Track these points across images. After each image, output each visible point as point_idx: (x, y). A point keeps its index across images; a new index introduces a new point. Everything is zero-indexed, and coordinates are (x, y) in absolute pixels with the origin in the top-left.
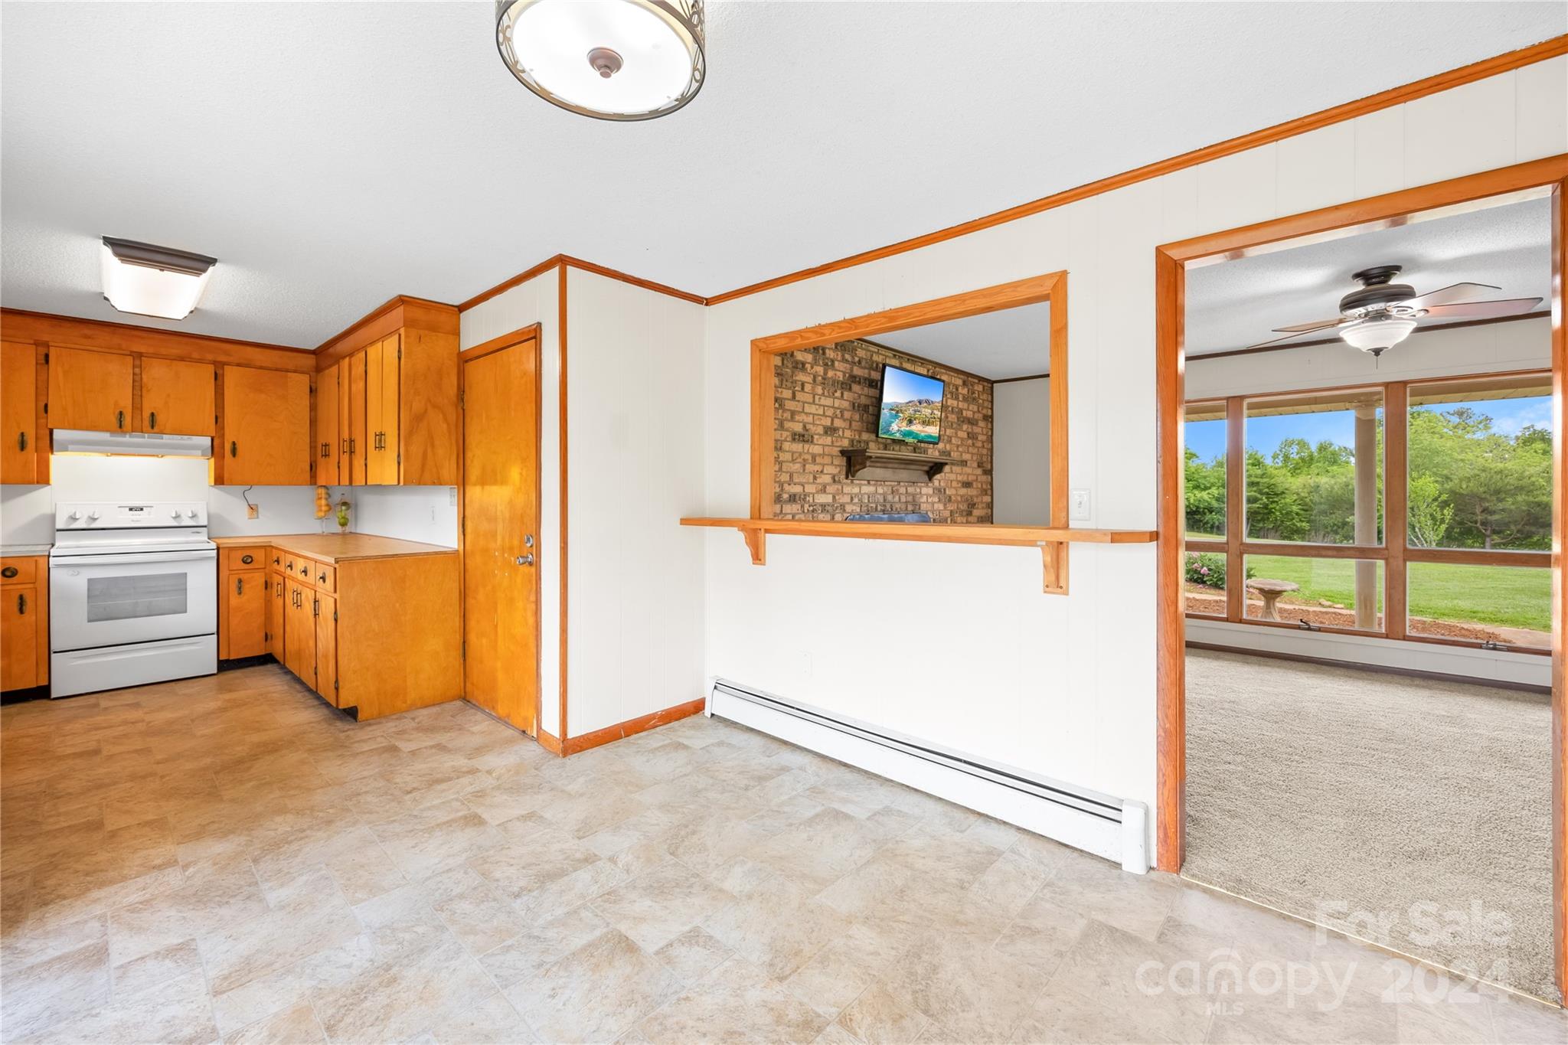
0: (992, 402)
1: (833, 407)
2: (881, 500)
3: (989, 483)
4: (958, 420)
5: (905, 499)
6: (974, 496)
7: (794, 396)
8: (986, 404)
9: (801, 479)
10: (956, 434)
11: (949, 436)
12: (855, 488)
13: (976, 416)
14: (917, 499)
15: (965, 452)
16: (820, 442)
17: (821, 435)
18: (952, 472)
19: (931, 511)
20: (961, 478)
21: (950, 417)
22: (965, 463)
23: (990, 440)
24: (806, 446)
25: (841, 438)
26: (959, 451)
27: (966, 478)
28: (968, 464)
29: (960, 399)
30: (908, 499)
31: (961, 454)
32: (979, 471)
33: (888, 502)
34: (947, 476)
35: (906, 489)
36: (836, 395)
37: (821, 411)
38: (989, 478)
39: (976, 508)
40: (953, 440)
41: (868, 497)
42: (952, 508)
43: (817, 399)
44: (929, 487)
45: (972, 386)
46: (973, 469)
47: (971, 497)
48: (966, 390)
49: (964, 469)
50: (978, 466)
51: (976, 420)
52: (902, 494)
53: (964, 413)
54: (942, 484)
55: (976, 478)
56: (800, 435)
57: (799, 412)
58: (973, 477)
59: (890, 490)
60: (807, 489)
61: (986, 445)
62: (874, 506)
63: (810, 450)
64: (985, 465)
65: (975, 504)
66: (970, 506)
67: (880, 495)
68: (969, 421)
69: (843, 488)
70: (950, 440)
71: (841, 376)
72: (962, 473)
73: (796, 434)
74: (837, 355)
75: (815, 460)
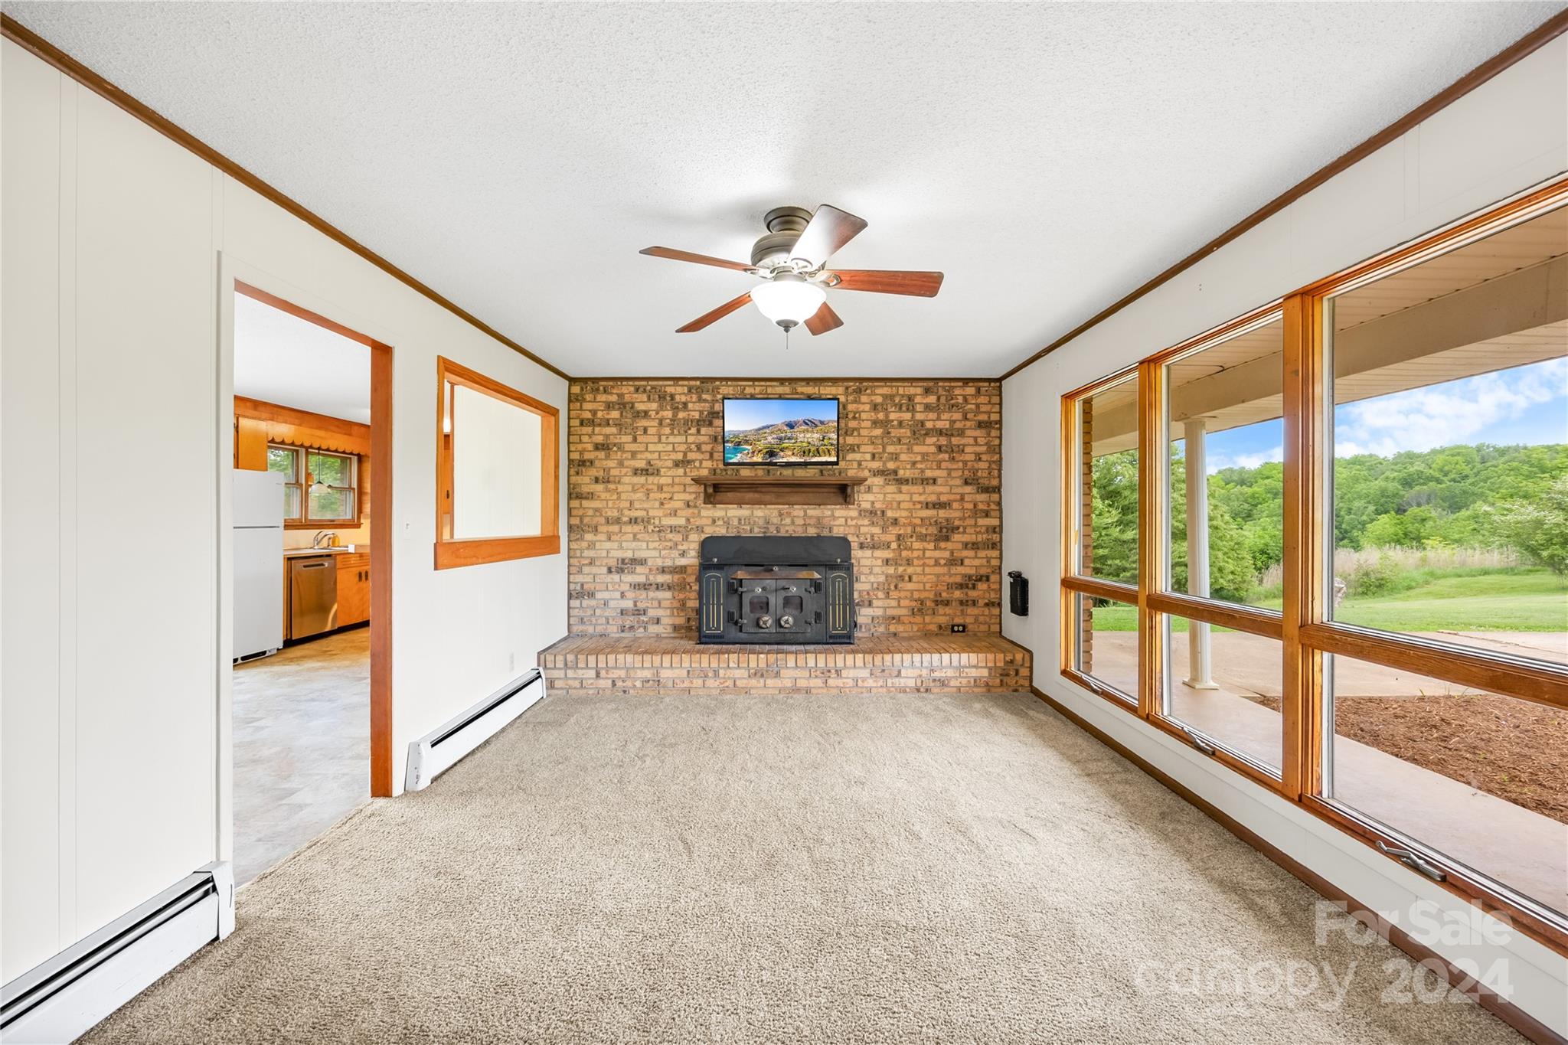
0: (1000, 404)
1: (686, 443)
2: (761, 522)
3: (994, 502)
4: (914, 433)
5: (802, 522)
6: (955, 518)
7: (635, 440)
8: (983, 408)
9: (645, 506)
10: (910, 450)
11: (892, 454)
12: (719, 511)
13: (958, 425)
14: (826, 521)
15: (932, 469)
16: (669, 474)
17: (670, 468)
18: (901, 492)
19: (853, 534)
20: (922, 498)
21: (894, 432)
22: (931, 481)
23: (997, 450)
24: (650, 479)
25: (698, 468)
26: (917, 468)
27: (933, 498)
28: (939, 481)
29: (918, 410)
30: (808, 521)
31: (922, 471)
32: (968, 489)
33: (773, 524)
34: (889, 497)
35: (805, 512)
36: (690, 432)
37: (670, 448)
38: (995, 497)
39: (959, 533)
40: (903, 457)
41: (740, 520)
42: (901, 532)
43: (663, 438)
44: (850, 509)
45: (949, 391)
46: (951, 487)
47: (947, 520)
48: (932, 399)
49: (930, 488)
50: (966, 483)
51: (959, 429)
52: (798, 517)
53: (929, 425)
54: (878, 505)
55: (958, 497)
56: (642, 470)
57: (642, 452)
58: (952, 497)
59: (775, 513)
60: (650, 514)
61: (984, 457)
62: (748, 528)
63: (656, 482)
64: (980, 481)
65: (958, 528)
66: (944, 530)
67: (759, 518)
68: (941, 432)
69: (699, 512)
70: (895, 457)
71: (697, 415)
72: (924, 492)
73: (637, 470)
74: (692, 398)
75: (662, 489)
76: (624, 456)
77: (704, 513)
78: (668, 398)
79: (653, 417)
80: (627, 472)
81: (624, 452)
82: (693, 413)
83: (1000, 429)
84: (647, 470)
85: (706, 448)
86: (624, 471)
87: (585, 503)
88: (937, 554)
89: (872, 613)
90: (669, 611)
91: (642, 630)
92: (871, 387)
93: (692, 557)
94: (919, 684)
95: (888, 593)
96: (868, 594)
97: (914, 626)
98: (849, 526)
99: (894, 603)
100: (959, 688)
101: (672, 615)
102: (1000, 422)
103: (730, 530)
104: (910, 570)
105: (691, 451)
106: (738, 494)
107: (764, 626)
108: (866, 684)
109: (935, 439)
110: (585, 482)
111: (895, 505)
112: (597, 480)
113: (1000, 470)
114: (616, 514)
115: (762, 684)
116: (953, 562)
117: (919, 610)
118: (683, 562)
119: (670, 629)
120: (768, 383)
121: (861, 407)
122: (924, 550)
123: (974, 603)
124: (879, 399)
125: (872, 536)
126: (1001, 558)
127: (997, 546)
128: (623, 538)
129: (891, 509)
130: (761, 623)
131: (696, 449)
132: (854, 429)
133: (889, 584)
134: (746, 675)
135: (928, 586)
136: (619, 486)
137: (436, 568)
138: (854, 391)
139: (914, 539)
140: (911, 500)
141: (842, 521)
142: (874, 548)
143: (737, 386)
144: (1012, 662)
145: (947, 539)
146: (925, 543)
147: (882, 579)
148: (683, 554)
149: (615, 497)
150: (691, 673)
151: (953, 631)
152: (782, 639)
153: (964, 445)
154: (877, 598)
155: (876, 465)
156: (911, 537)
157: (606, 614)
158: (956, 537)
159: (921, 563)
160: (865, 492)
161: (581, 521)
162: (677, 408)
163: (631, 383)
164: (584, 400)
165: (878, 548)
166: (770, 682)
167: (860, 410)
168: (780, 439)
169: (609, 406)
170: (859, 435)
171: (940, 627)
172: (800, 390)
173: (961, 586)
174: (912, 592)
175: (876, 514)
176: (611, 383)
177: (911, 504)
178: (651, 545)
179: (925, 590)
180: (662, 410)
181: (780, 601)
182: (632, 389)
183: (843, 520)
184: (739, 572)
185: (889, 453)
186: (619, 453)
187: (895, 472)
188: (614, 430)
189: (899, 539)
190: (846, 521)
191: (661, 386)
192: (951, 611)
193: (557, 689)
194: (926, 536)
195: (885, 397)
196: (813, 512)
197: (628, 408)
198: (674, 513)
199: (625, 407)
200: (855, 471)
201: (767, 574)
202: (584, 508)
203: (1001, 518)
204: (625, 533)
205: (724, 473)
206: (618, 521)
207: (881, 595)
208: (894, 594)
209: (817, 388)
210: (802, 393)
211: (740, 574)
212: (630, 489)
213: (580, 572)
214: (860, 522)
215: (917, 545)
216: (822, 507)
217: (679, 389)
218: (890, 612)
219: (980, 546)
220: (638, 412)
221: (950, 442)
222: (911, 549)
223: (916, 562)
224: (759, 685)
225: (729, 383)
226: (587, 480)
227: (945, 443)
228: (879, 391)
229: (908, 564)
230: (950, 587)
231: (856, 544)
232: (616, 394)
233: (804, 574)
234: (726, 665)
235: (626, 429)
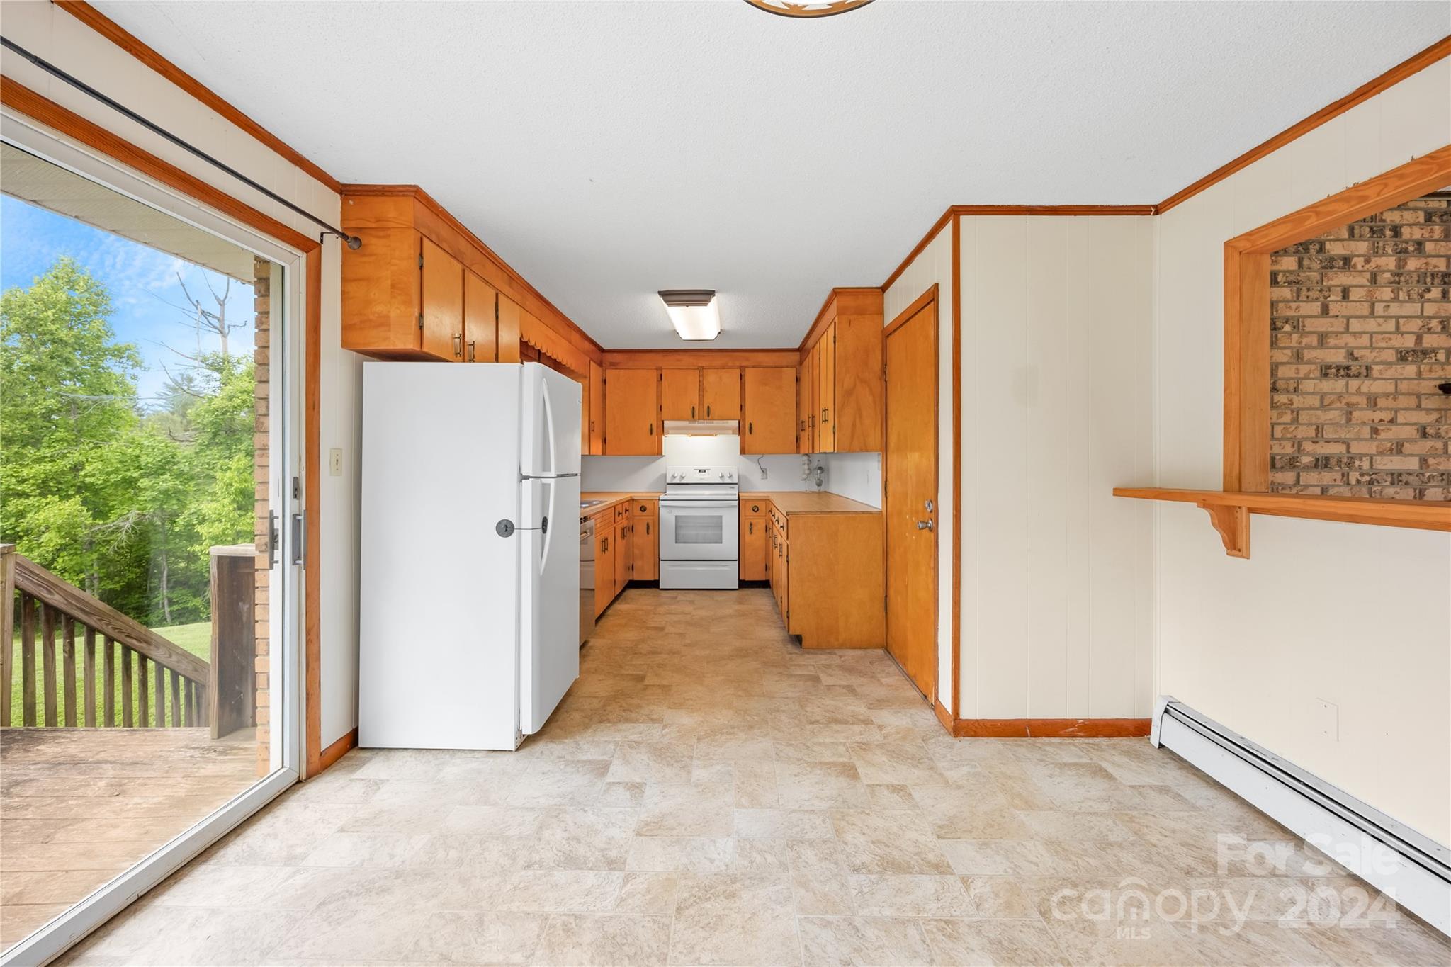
1: (1421, 316)
7: (1325, 310)
9: (1343, 434)
16: (1388, 374)
17: (1391, 364)
24: (1354, 384)
25: (1442, 364)
36: (1427, 296)
37: (1391, 326)
43: (1379, 308)
56: (1338, 368)
57: (1337, 333)
60: (1356, 448)
63: (1364, 389)
71: (1442, 265)
73: (1329, 367)
74: (1432, 231)
75: (1376, 404)
76: (1305, 341)
78: (1388, 233)
79: (1359, 268)
80: (1310, 372)
81: (1304, 333)
82: (1434, 261)
84: (1348, 368)
86: (1304, 369)
105: (1430, 331)
114: (1289, 450)
131: (1439, 329)
136: (1295, 398)
149: (1287, 418)
162: (1406, 251)
180: (1376, 254)
186: (1295, 336)
188: (1286, 293)
197: (1312, 251)
198: (1398, 448)
199: (1307, 250)
206: (1292, 463)
212: (1317, 404)
217: (1406, 217)
220: (1332, 259)
235: (1309, 290)
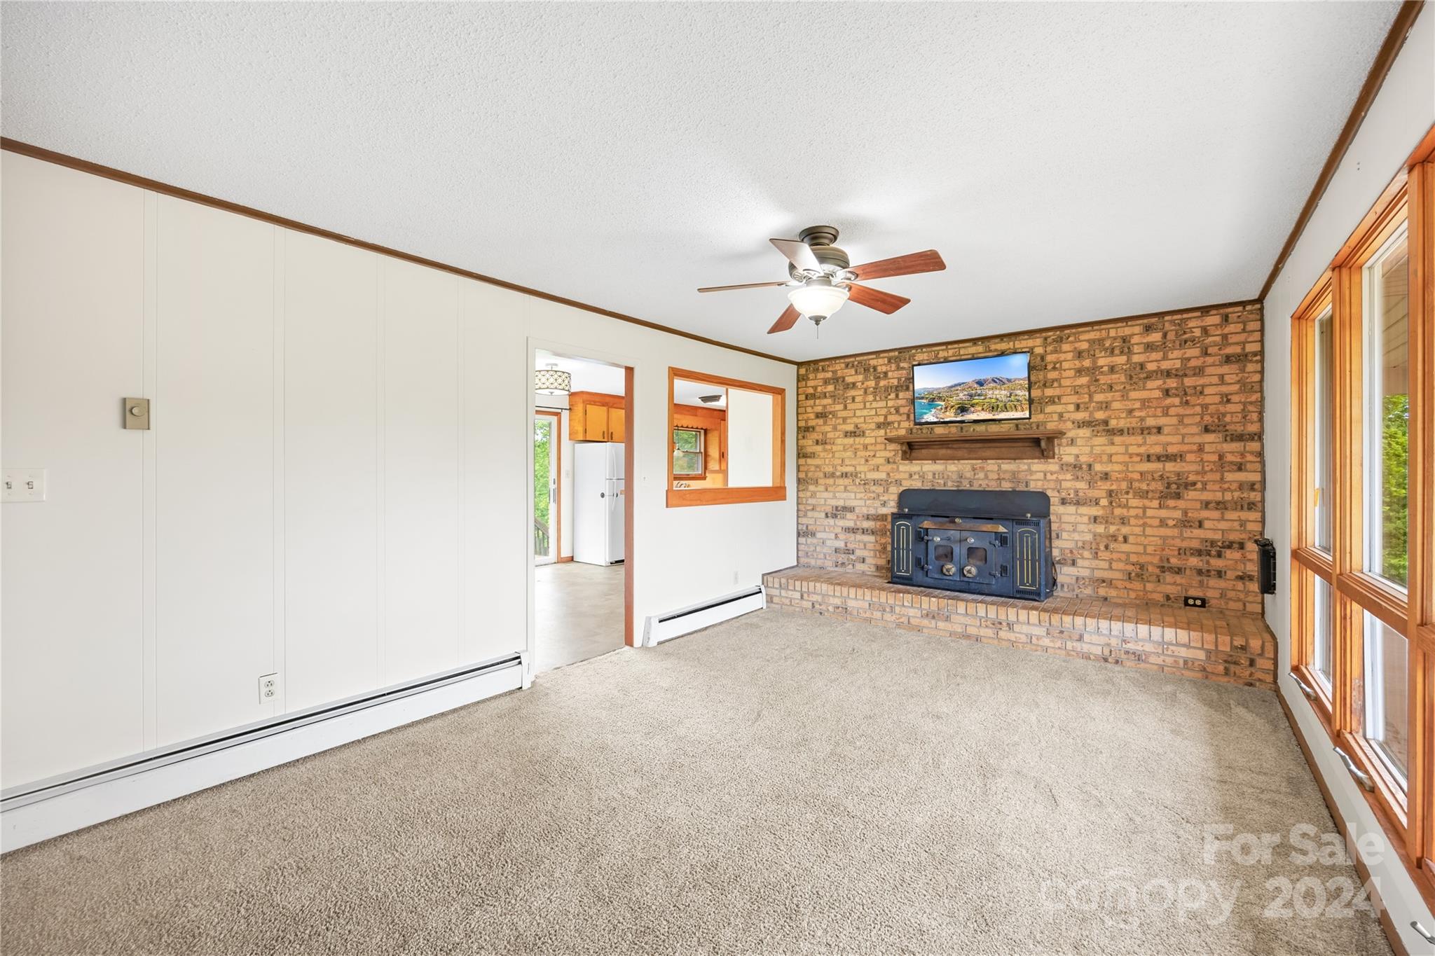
0: (1262, 330)
1: (886, 407)
2: (955, 477)
3: (1252, 453)
4: (1131, 377)
5: (996, 477)
6: (1189, 472)
7: (845, 408)
8: (1233, 339)
9: (854, 463)
10: (1125, 397)
11: (1101, 402)
12: (915, 467)
13: (1193, 363)
14: (1022, 476)
15: (1154, 416)
16: (872, 435)
17: (873, 430)
18: (1113, 444)
19: (1053, 489)
20: (1142, 450)
21: (1103, 379)
22: (1155, 430)
23: (1257, 387)
24: (857, 440)
25: (896, 429)
26: (1134, 417)
27: (1158, 450)
28: (1166, 430)
29: (1135, 351)
30: (1002, 476)
31: (1142, 419)
32: (1210, 437)
33: (966, 478)
34: (1097, 450)
35: (999, 466)
36: (889, 397)
37: (873, 412)
38: (1255, 446)
39: (1195, 490)
40: (1116, 405)
41: (934, 474)
42: (1114, 487)
43: (868, 405)
44: (1050, 463)
45: (1179, 325)
46: (1183, 436)
47: (1178, 474)
48: (1156, 337)
49: (1152, 439)
50: (1207, 430)
51: (1195, 368)
52: (992, 471)
53: (1151, 367)
54: (1083, 459)
55: (1195, 448)
56: (851, 433)
57: (851, 417)
58: (1186, 448)
59: (968, 468)
60: (858, 469)
61: (1235, 398)
62: (942, 482)
63: (862, 442)
64: (1228, 427)
65: (1194, 484)
66: (1174, 486)
67: (952, 472)
68: (1168, 374)
69: (898, 468)
70: (1106, 406)
71: (895, 382)
72: (1145, 443)
73: (848, 432)
74: (891, 367)
75: (867, 448)
76: (838, 421)
77: (902, 468)
78: (872, 370)
79: (859, 387)
80: (840, 435)
81: (837, 418)
82: (892, 381)
83: (1262, 361)
84: (855, 432)
85: (903, 410)
86: (837, 434)
87: (810, 461)
88: (1163, 513)
89: (1077, 574)
90: (872, 552)
91: (851, 566)
92: (1074, 334)
93: (891, 507)
94: (1107, 652)
95: (1097, 553)
96: (1071, 552)
97: (1131, 592)
98: (1048, 481)
99: (1105, 565)
100: (1162, 668)
101: (875, 556)
102: (1262, 353)
103: (925, 484)
104: (1125, 530)
105: (891, 414)
106: (932, 451)
107: (947, 573)
108: (1041, 643)
109: (1160, 382)
110: (808, 443)
111: (1105, 458)
112: (817, 442)
113: (1261, 413)
114: (831, 470)
115: (933, 625)
116: (1185, 523)
117: (1138, 575)
118: (884, 511)
119: (873, 569)
120: (961, 345)
121: (1062, 357)
122: (1145, 508)
123: (1220, 574)
124: (1085, 346)
125: (1076, 491)
126: (1263, 522)
127: (1258, 506)
128: (837, 490)
129: (1101, 462)
130: (944, 570)
131: (895, 412)
132: (1053, 381)
133: (1098, 544)
134: (919, 615)
135: (1150, 549)
136: (834, 447)
137: (667, 507)
138: (1054, 340)
139: (1130, 496)
140: (1126, 452)
141: (1041, 476)
142: (1078, 503)
143: (931, 352)
144: (1243, 648)
145: (1178, 496)
146: (1145, 501)
147: (1089, 537)
148: (884, 504)
149: (831, 455)
150: (872, 606)
151: (1186, 604)
152: (965, 587)
153: (1203, 386)
154: (1083, 558)
155: (1081, 416)
156: (1127, 493)
157: (824, 551)
158: (1192, 494)
159: (1141, 522)
160: (1067, 445)
161: (806, 476)
162: (879, 377)
163: (842, 361)
164: (808, 379)
165: (1084, 504)
166: (941, 625)
167: (1062, 359)
168: (971, 396)
169: (826, 382)
170: (1060, 386)
171: (1168, 598)
172: (993, 347)
173: (1199, 553)
174: (1128, 554)
175: (1081, 468)
176: (827, 363)
177: (1127, 456)
178: (859, 496)
179: (1145, 553)
180: (867, 380)
181: (964, 551)
182: (843, 365)
183: (1042, 474)
184: (926, 522)
185: (1097, 403)
186: (834, 419)
187: (1106, 423)
188: (830, 401)
189: (1111, 496)
190: (1045, 475)
191: (866, 360)
192: (1183, 581)
193: (775, 603)
194: (1147, 492)
195: (1090, 341)
196: (1008, 466)
197: (840, 382)
198: (877, 468)
199: (838, 381)
200: (1056, 423)
201: (951, 525)
202: (809, 465)
203: (1263, 473)
204: (839, 485)
205: (920, 432)
206: (833, 475)
207: (1087, 554)
208: (1104, 555)
209: (1011, 343)
210: (996, 350)
211: (926, 524)
212: (842, 448)
213: (805, 516)
214: (1061, 477)
215: (1134, 502)
216: (1017, 461)
217: (881, 361)
218: (1098, 574)
219: (1228, 505)
220: (848, 384)
221: (1183, 383)
222: (1126, 506)
223: (1133, 521)
224: (930, 626)
225: (924, 350)
226: (810, 442)
227: (1175, 385)
228: (1082, 337)
229: (1123, 523)
230: (1181, 552)
231: (1056, 499)
232: (832, 371)
233: (988, 527)
234: (901, 603)
235: (839, 399)
